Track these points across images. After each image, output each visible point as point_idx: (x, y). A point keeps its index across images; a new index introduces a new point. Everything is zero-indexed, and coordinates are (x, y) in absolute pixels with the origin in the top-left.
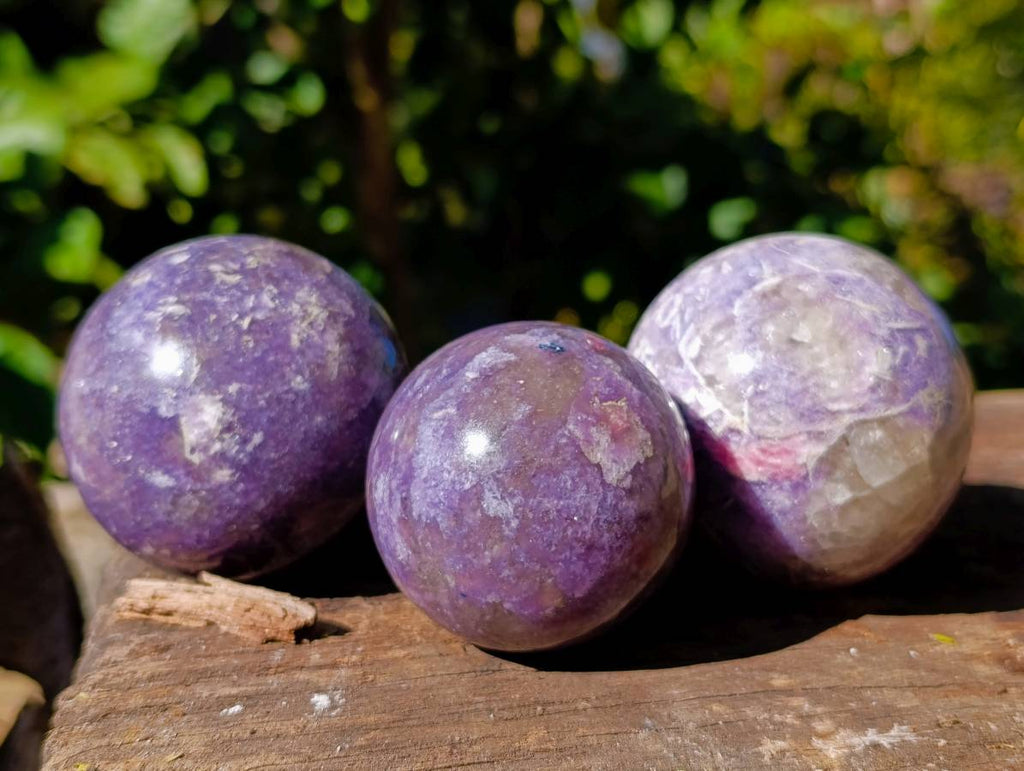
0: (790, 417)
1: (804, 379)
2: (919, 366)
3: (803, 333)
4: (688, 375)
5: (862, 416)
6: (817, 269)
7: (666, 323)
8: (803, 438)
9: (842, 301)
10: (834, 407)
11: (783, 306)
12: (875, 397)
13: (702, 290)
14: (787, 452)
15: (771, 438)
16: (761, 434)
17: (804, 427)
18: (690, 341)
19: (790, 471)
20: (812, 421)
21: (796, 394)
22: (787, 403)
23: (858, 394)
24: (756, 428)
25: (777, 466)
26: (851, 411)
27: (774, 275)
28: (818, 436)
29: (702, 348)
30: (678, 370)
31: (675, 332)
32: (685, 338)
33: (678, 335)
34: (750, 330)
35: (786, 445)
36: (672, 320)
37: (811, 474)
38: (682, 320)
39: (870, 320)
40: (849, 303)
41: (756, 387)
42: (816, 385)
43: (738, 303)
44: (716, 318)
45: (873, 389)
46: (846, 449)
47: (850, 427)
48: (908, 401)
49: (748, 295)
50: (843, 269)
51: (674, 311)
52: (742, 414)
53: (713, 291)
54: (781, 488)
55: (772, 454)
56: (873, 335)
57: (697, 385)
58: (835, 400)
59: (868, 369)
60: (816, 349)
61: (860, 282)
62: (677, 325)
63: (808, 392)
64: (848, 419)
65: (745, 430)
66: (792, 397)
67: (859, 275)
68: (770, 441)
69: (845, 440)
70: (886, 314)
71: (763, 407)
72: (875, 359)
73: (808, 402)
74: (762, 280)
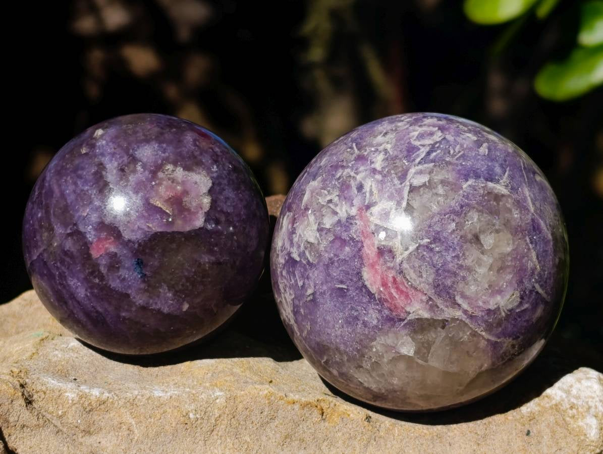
0: (431, 280)
1: (461, 267)
2: (525, 324)
3: (488, 241)
4: (400, 191)
5: (467, 321)
6: (532, 209)
7: (417, 143)
8: (424, 298)
9: (527, 244)
10: (459, 300)
11: (493, 212)
12: (486, 317)
13: (458, 148)
14: (407, 296)
15: (407, 280)
16: (405, 271)
17: (431, 292)
18: (421, 172)
19: (396, 307)
20: (439, 295)
21: (448, 271)
22: (437, 271)
23: (479, 307)
24: (405, 265)
25: (392, 297)
26: (465, 312)
27: (506, 186)
28: (433, 307)
29: (424, 185)
30: (396, 181)
31: (418, 156)
32: (420, 167)
33: (418, 160)
34: (462, 207)
35: (411, 292)
36: (423, 146)
37: (406, 322)
38: (429, 153)
39: (529, 272)
40: (529, 249)
41: (431, 243)
42: (464, 278)
43: (471, 182)
44: (450, 176)
45: (489, 311)
46: (439, 329)
47: (454, 320)
48: (499, 338)
49: (481, 183)
50: (545, 222)
51: (428, 141)
52: (407, 249)
53: (463, 157)
54: (380, 311)
55: (397, 288)
56: (521, 282)
57: (399, 204)
58: (464, 296)
59: (499, 298)
60: (485, 258)
61: (546, 242)
62: (423, 152)
63: (455, 277)
64: (458, 314)
65: (398, 259)
66: (444, 271)
67: (550, 237)
68: (404, 281)
69: (444, 324)
70: (540, 276)
71: (423, 258)
72: (508, 297)
73: (449, 282)
74: (498, 182)
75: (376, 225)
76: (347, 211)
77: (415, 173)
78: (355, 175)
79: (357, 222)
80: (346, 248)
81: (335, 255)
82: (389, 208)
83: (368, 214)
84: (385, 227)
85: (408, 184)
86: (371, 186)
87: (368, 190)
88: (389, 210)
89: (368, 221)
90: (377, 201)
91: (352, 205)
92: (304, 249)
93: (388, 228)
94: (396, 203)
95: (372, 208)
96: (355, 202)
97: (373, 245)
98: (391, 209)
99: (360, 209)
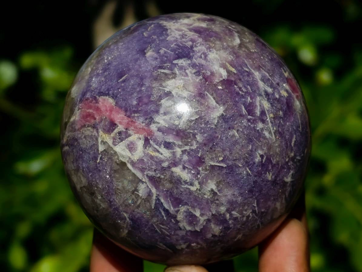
75: (130, 135)
76: (159, 123)
77: (150, 191)
78: (183, 149)
79: (144, 124)
80: (136, 103)
81: (141, 90)
82: (134, 154)
83: (142, 136)
84: (123, 141)
85: (144, 180)
86: (162, 154)
87: (160, 150)
88: (132, 153)
89: (138, 133)
90: (146, 150)
91: (159, 130)
92: (174, 71)
93: (121, 143)
94: (134, 161)
95: (143, 142)
96: (160, 134)
97: (120, 123)
98: (132, 155)
99: (150, 133)
